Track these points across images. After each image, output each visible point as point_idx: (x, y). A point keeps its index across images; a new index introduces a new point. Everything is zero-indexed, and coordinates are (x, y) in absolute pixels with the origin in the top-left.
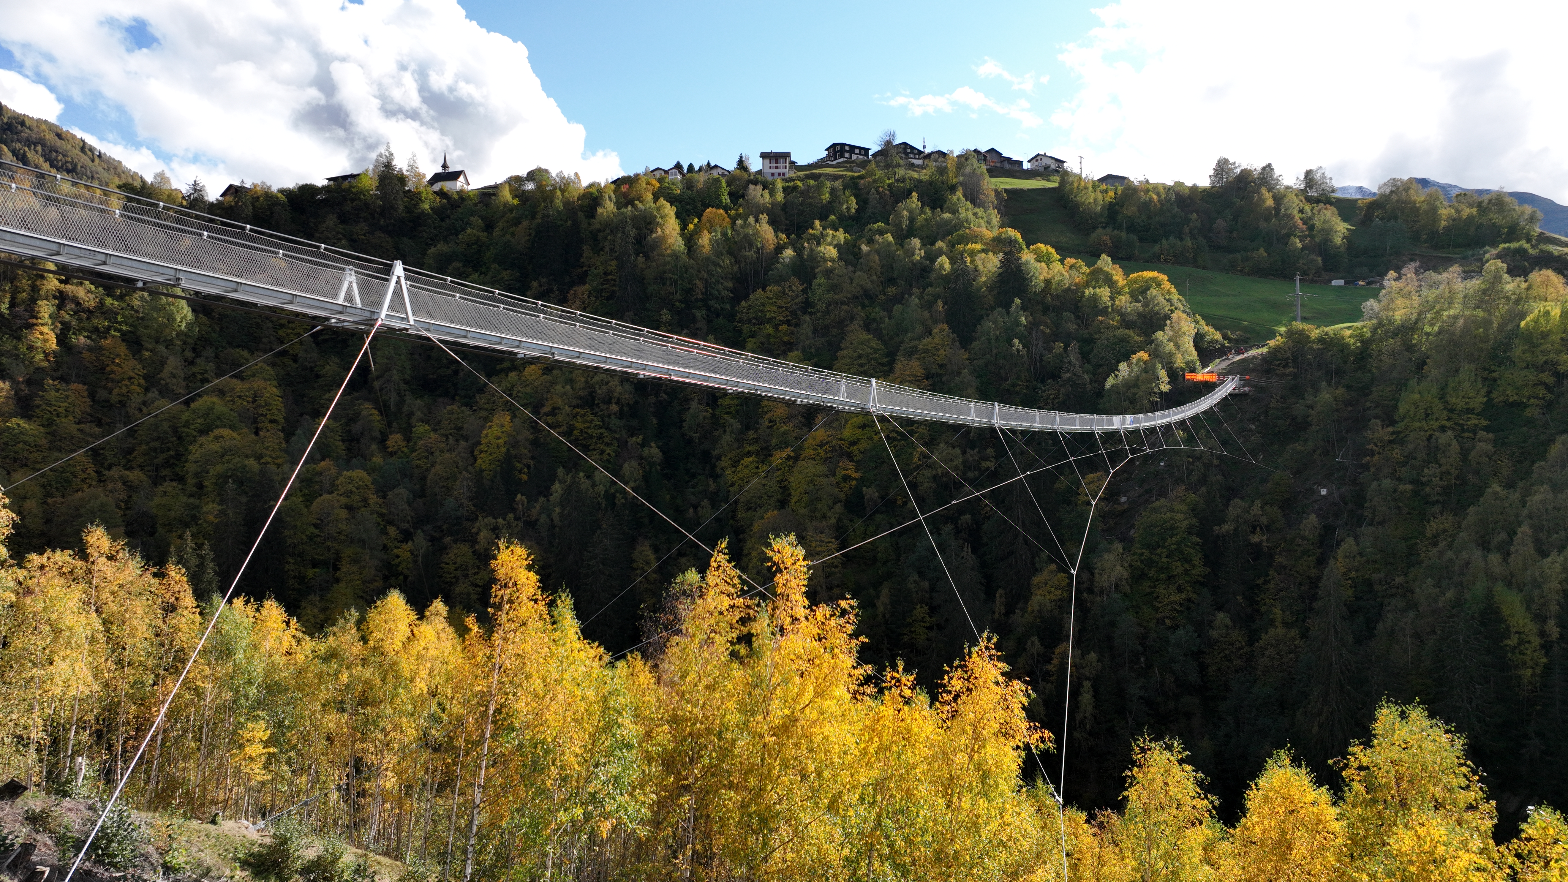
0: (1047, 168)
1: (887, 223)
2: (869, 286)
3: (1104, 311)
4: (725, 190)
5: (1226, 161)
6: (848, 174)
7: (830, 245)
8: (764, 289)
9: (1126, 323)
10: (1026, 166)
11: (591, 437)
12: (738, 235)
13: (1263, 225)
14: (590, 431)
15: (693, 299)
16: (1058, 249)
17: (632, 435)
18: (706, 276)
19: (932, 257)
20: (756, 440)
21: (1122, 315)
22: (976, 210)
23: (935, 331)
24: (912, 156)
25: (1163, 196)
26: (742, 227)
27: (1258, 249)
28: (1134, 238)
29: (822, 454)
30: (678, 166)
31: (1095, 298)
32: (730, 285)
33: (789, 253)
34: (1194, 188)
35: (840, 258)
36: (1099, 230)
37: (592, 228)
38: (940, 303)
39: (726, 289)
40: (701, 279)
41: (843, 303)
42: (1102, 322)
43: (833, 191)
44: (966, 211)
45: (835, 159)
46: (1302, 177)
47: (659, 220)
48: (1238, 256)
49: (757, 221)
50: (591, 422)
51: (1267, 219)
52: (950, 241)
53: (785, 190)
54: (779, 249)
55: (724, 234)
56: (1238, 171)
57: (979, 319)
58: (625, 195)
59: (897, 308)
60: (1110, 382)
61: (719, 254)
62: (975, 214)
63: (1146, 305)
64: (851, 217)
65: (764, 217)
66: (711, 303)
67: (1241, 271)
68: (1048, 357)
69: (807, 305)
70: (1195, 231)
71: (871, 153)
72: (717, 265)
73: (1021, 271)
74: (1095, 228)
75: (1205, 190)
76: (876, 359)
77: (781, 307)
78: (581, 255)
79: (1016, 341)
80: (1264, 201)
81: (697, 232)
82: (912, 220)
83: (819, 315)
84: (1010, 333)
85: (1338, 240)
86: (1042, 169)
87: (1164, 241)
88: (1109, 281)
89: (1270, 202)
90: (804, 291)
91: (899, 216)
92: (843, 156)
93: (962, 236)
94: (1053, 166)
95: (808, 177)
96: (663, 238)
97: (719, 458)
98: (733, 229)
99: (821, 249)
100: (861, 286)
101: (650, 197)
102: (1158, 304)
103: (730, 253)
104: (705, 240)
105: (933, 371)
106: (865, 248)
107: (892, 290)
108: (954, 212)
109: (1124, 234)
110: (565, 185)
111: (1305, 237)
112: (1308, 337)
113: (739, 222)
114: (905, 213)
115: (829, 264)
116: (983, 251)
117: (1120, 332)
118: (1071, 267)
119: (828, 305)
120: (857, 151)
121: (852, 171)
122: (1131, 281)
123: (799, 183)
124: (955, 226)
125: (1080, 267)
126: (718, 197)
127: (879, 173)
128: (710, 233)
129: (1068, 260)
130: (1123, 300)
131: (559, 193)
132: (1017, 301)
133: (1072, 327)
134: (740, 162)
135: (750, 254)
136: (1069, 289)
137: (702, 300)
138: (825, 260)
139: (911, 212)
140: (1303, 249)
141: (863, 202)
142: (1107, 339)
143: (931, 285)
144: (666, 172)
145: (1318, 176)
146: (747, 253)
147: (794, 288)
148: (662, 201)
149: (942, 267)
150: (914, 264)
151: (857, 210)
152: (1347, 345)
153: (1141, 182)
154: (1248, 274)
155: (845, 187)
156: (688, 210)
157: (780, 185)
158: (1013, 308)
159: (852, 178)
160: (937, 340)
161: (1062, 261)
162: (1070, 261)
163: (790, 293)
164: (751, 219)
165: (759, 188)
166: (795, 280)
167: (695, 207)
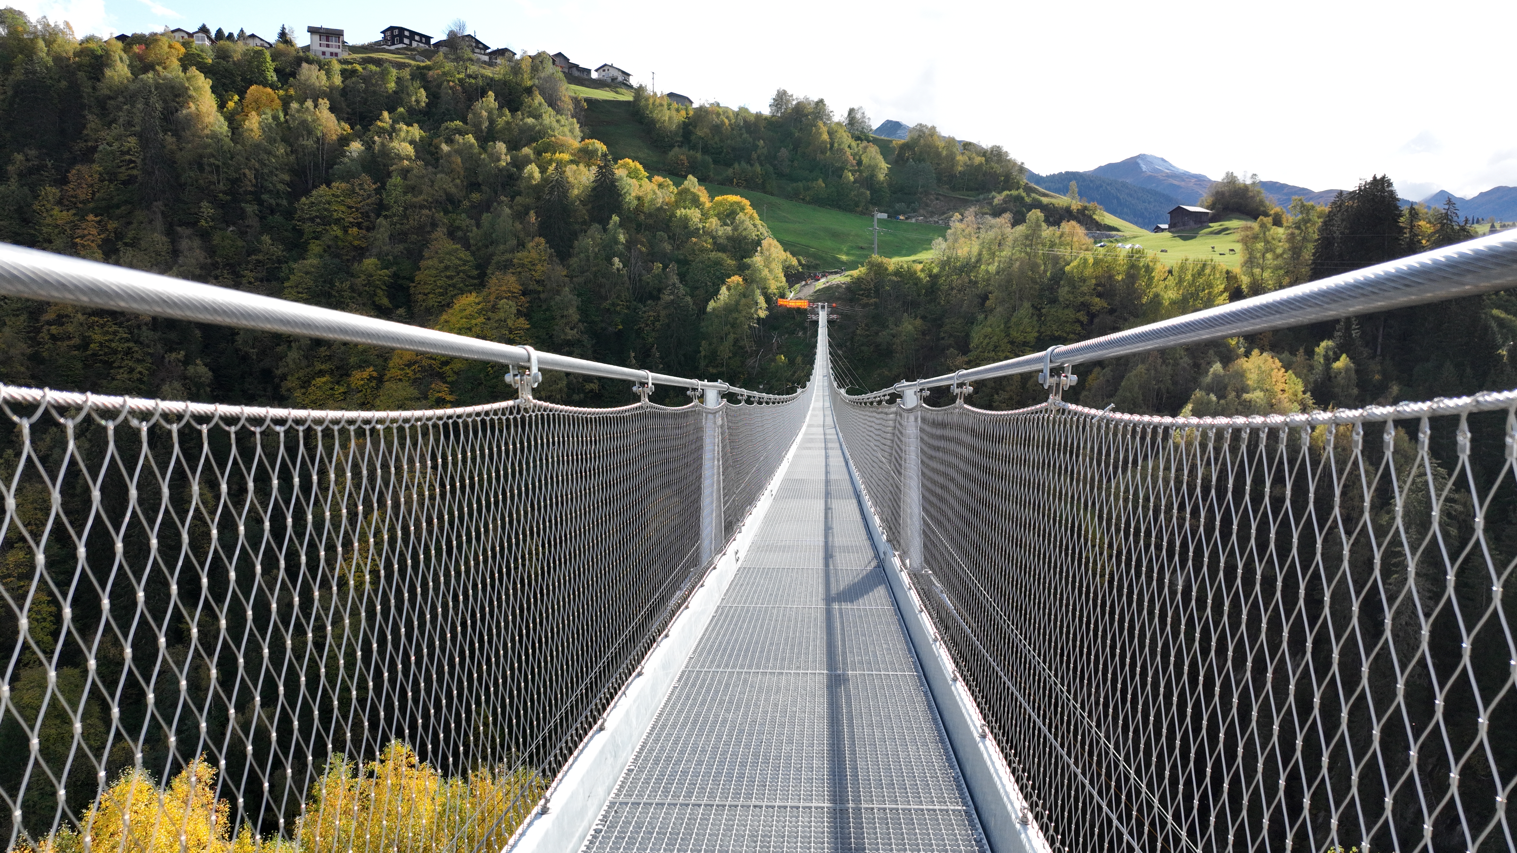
0: (614, 79)
1: (465, 122)
2: (453, 190)
3: (696, 232)
4: (270, 65)
5: (785, 92)
6: (413, 62)
7: (404, 140)
8: (328, 185)
9: (719, 247)
10: (594, 75)
11: (115, 352)
12: (294, 120)
13: (819, 157)
14: (113, 345)
15: (241, 190)
16: (646, 167)
17: (171, 350)
18: (257, 165)
19: (519, 164)
20: (330, 358)
21: (714, 238)
22: (559, 117)
23: (531, 245)
24: (477, 50)
25: (733, 121)
26: (298, 111)
27: (817, 180)
28: (708, 159)
29: (411, 374)
30: (204, 30)
31: (686, 220)
32: (287, 177)
33: (356, 147)
34: (759, 116)
35: (418, 157)
36: (676, 149)
37: (98, 93)
38: (532, 214)
39: (282, 182)
40: (250, 169)
41: (422, 207)
42: (695, 244)
43: (399, 80)
44: (549, 117)
45: (393, 44)
46: (846, 114)
47: (192, 92)
48: (800, 184)
49: (316, 106)
50: (115, 333)
51: (823, 152)
52: (535, 148)
53: (343, 72)
54: (344, 141)
55: (275, 118)
56: (794, 103)
57: (575, 235)
58: (140, 58)
59: (486, 217)
60: (711, 305)
61: (272, 141)
62: (558, 121)
63: (735, 229)
64: (420, 111)
65: (324, 103)
66: (265, 197)
67: (803, 199)
68: (647, 277)
69: (381, 208)
70: (762, 158)
71: (433, 41)
72: (269, 153)
73: (615, 186)
74: (672, 146)
75: (766, 119)
76: (464, 272)
77: (350, 207)
78: (84, 126)
79: (616, 260)
80: (821, 134)
81: (242, 110)
82: (492, 122)
83: (395, 219)
84: (608, 251)
85: (881, 177)
86: (609, 80)
87: (736, 165)
88: (696, 202)
89: (825, 137)
90: (378, 191)
91: (478, 115)
92: (402, 42)
93: (549, 144)
94: (620, 78)
95: (365, 62)
96: (198, 115)
97: (284, 377)
98: (286, 114)
99: (395, 144)
100: (445, 190)
101: (175, 64)
102: (745, 229)
103: (284, 140)
104: (253, 123)
105: (531, 287)
106: (445, 148)
107: (475, 196)
108: (538, 116)
109: (699, 155)
110: (51, 36)
111: (856, 171)
112: (887, 269)
113: (294, 105)
114: (485, 114)
115: (406, 162)
116: (572, 162)
117: (713, 255)
118: (660, 186)
119: (406, 209)
120: (417, 38)
121: (414, 59)
122: (716, 204)
123: (359, 67)
124: (539, 132)
125: (668, 186)
126: (262, 73)
127: (449, 66)
128: (259, 115)
129: (656, 177)
130: (713, 223)
131: (41, 44)
132: (615, 218)
133: (667, 247)
134: (283, 35)
135: (309, 143)
136: (660, 209)
137: (251, 193)
138: (400, 158)
139: (490, 113)
140: (855, 182)
141: (434, 96)
142: (703, 262)
143: (519, 193)
144: (191, 35)
145: (859, 116)
146: (305, 142)
147: (366, 187)
148: (193, 71)
149: (531, 176)
150: (500, 170)
151: (427, 104)
152: (918, 279)
153: (712, 104)
154: (809, 203)
155: (413, 77)
156: (224, 84)
157: (337, 67)
158: (610, 226)
159: (418, 67)
160: (534, 254)
161: (650, 178)
162: (659, 179)
163: (362, 192)
164: (309, 104)
165: (315, 68)
166: (366, 178)
167: (234, 82)
